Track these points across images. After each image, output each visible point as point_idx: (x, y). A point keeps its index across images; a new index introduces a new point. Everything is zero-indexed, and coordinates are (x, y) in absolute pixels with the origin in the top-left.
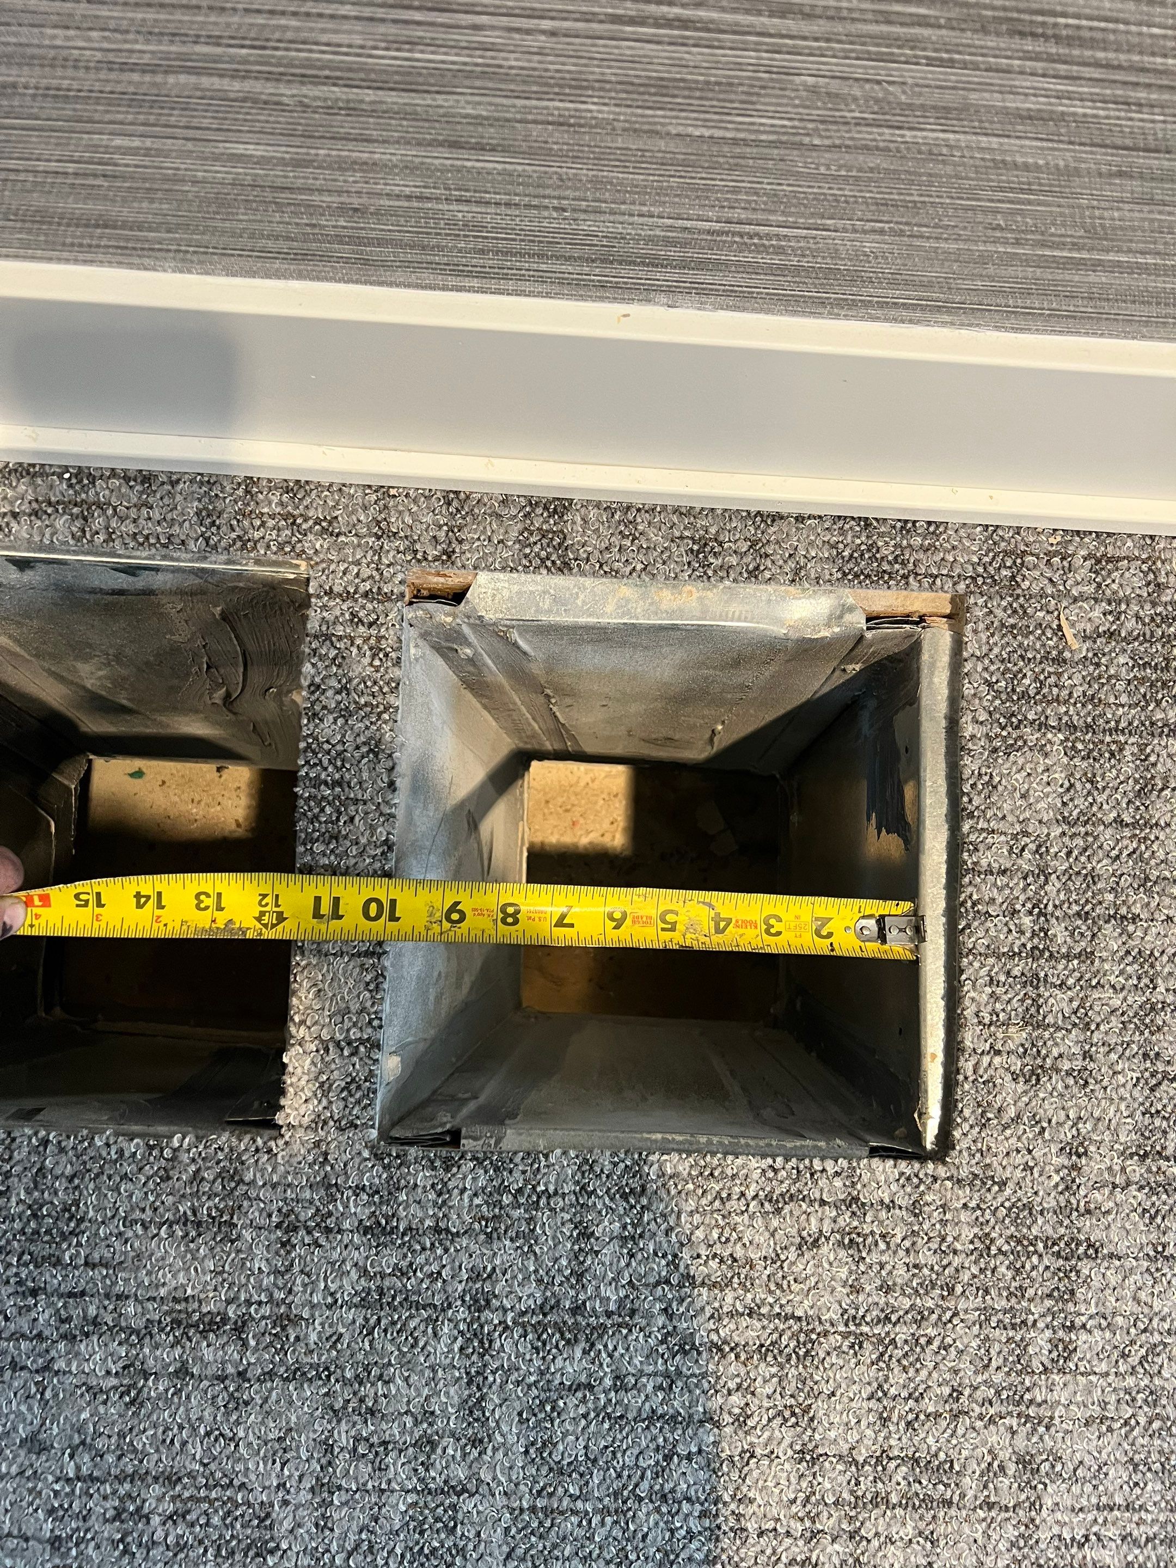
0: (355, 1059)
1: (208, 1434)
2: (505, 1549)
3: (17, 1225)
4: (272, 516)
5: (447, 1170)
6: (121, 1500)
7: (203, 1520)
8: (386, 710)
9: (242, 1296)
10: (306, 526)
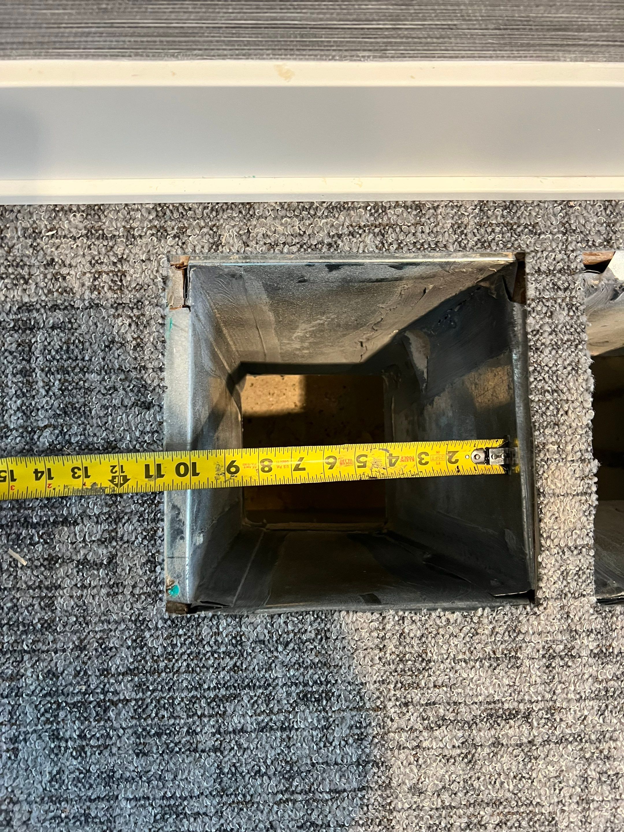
0: (580, 557)
1: (515, 777)
3: (393, 667)
4: (498, 225)
6: (469, 817)
7: (517, 825)
8: (580, 343)
9: (527, 698)
10: (519, 230)
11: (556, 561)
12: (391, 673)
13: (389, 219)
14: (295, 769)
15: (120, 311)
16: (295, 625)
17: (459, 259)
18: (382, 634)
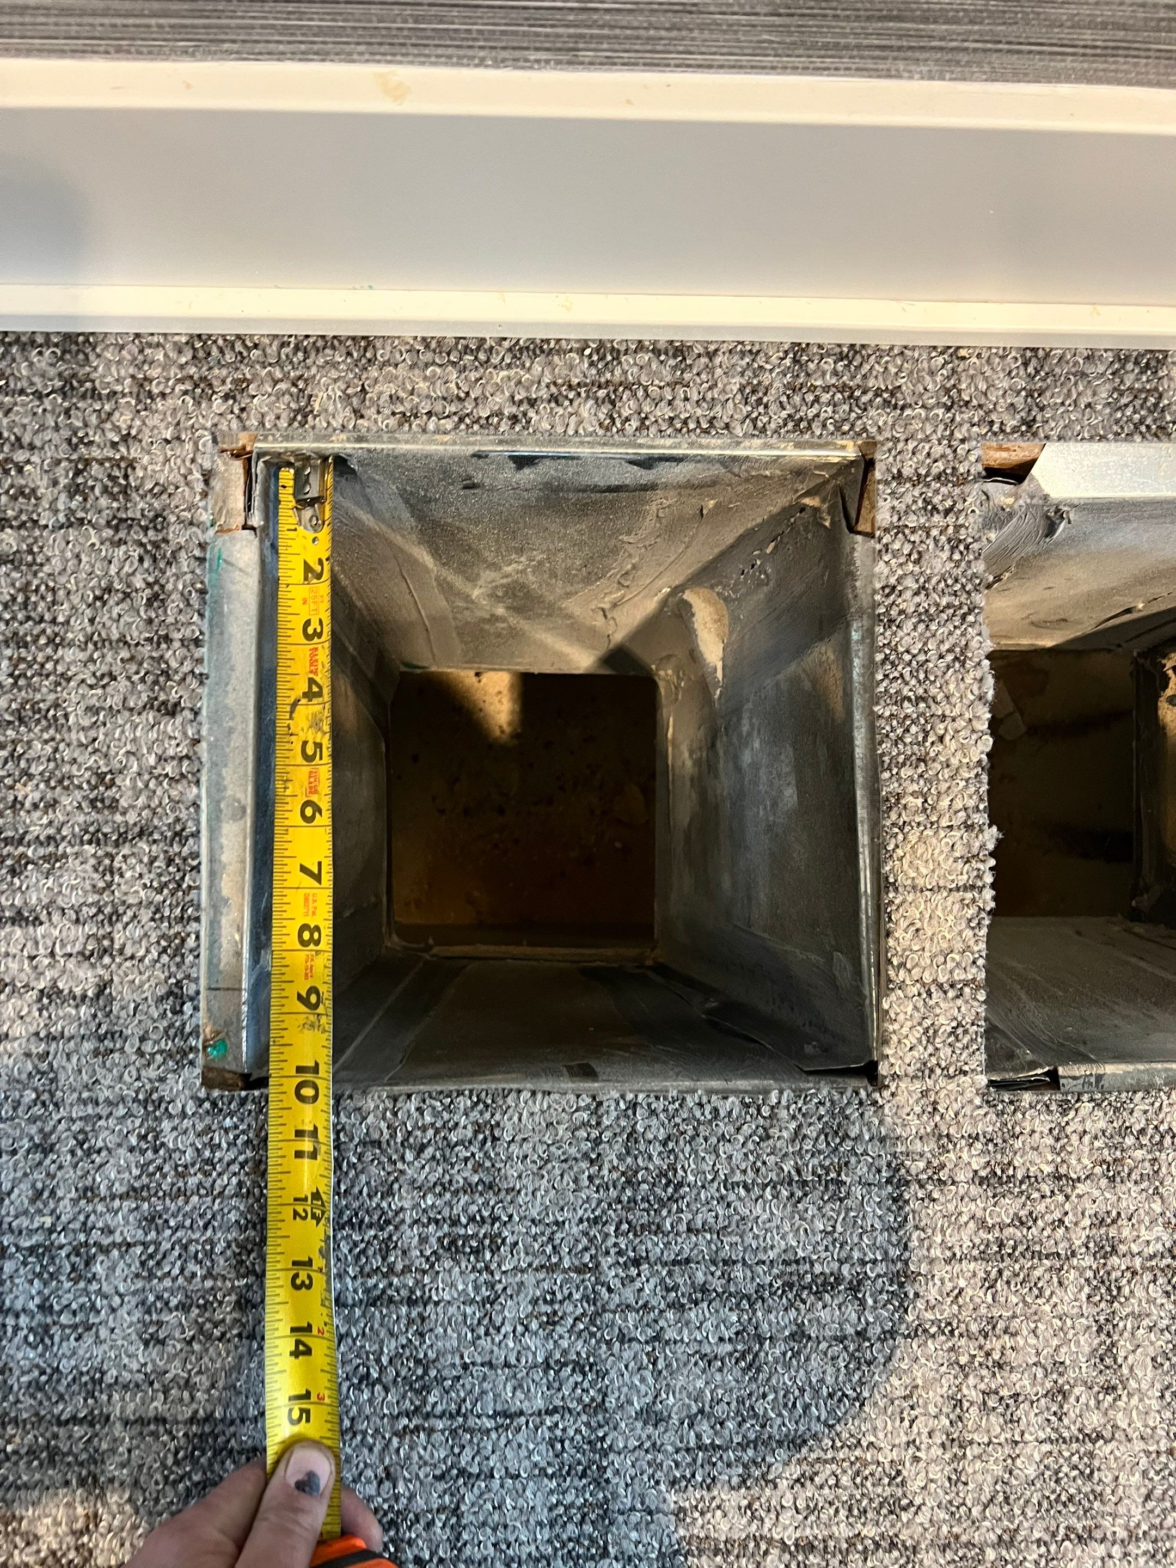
0: (959, 1002)
1: (831, 1396)
2: (1144, 1491)
3: (613, 1193)
4: (826, 389)
5: (1064, 1113)
6: (745, 1466)
7: (832, 1482)
8: (970, 611)
9: (856, 1255)
10: (865, 399)
11: (916, 1008)
12: (610, 1205)
13: (625, 373)
14: (433, 1373)
15: (122, 534)
16: (436, 1114)
17: (754, 449)
18: (595, 1133)
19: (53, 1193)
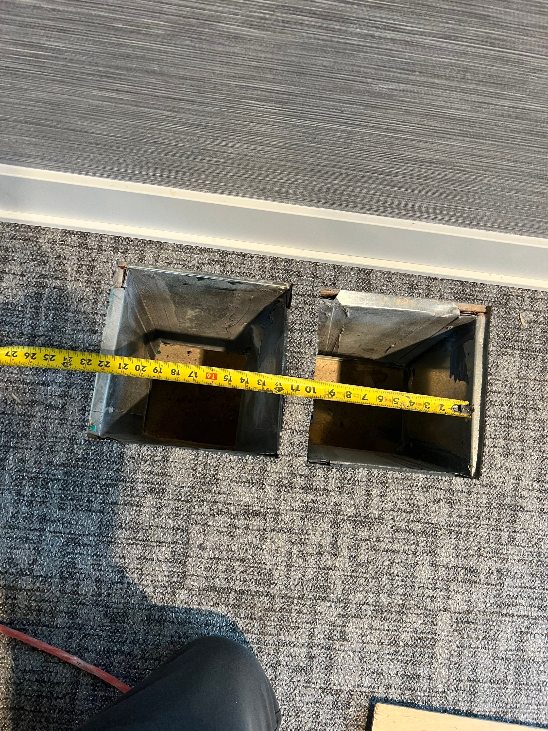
0: (301, 436)
1: (254, 547)
2: (343, 587)
3: (199, 480)
4: (281, 269)
5: (328, 472)
6: (227, 566)
7: (252, 573)
8: (314, 331)
9: (266, 506)
10: (291, 273)
11: (289, 436)
12: (197, 483)
13: (229, 259)
14: (140, 527)
15: (89, 285)
16: (152, 452)
17: (262, 283)
18: (196, 462)
19: (40, 462)
